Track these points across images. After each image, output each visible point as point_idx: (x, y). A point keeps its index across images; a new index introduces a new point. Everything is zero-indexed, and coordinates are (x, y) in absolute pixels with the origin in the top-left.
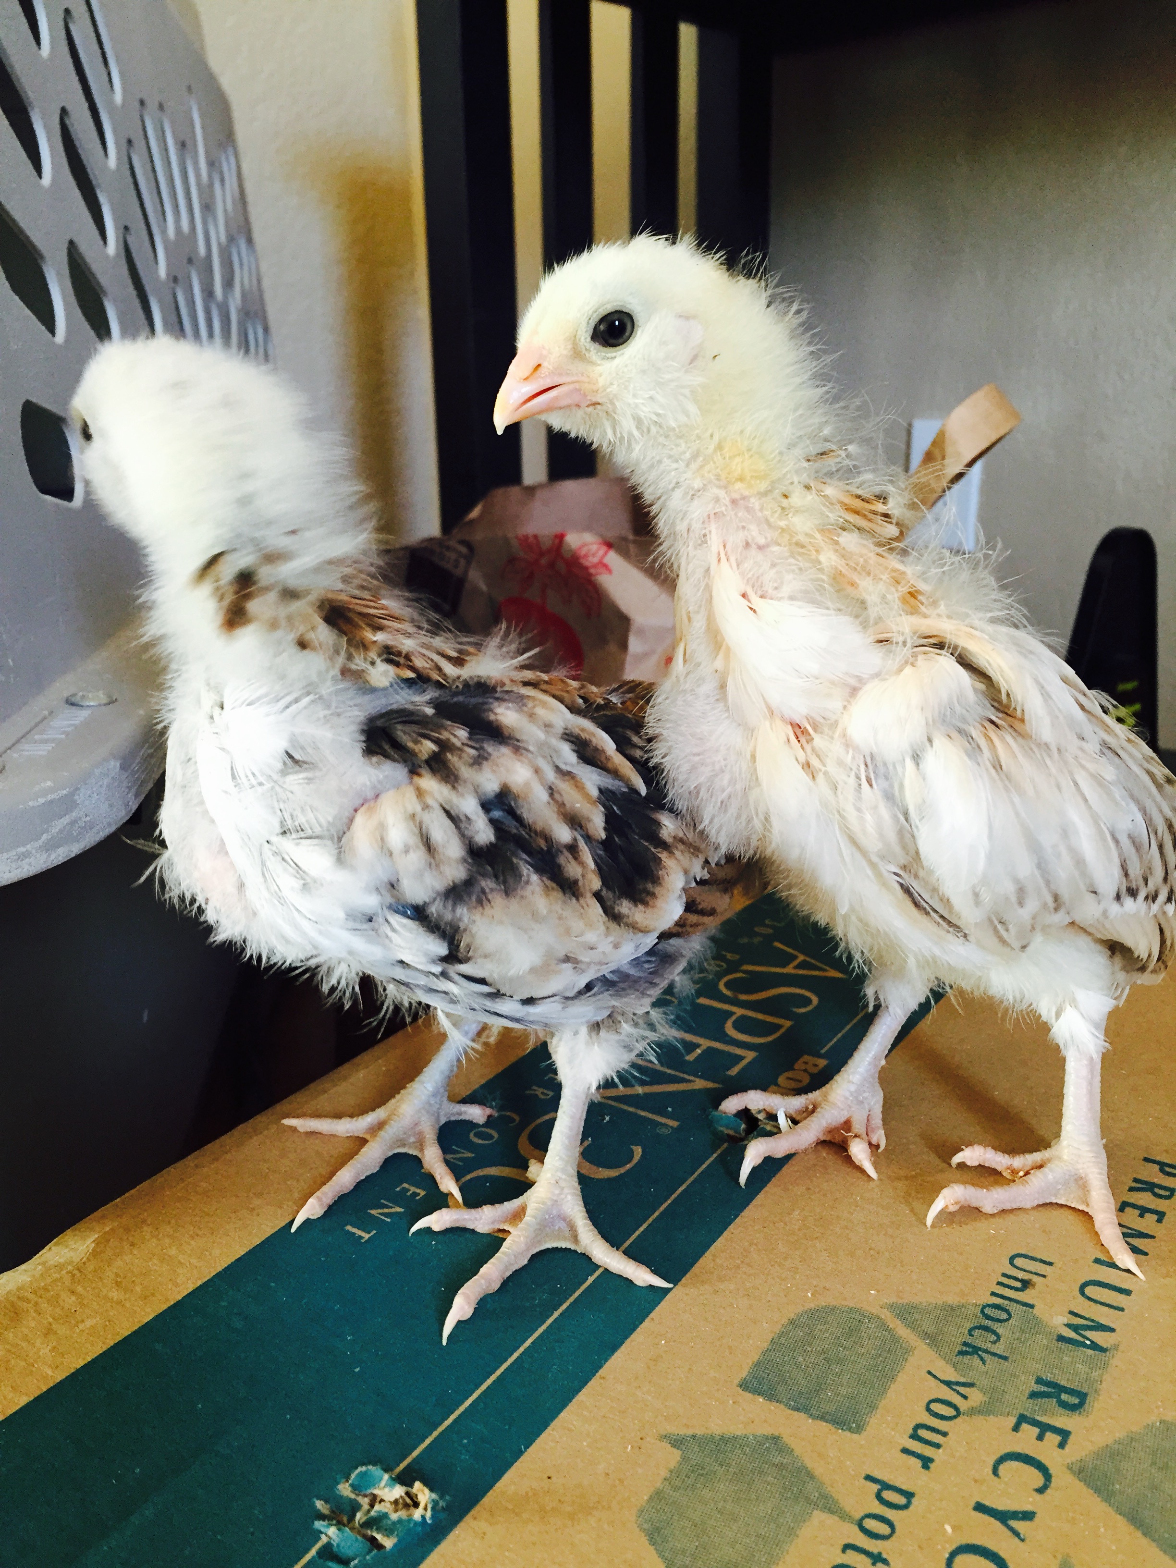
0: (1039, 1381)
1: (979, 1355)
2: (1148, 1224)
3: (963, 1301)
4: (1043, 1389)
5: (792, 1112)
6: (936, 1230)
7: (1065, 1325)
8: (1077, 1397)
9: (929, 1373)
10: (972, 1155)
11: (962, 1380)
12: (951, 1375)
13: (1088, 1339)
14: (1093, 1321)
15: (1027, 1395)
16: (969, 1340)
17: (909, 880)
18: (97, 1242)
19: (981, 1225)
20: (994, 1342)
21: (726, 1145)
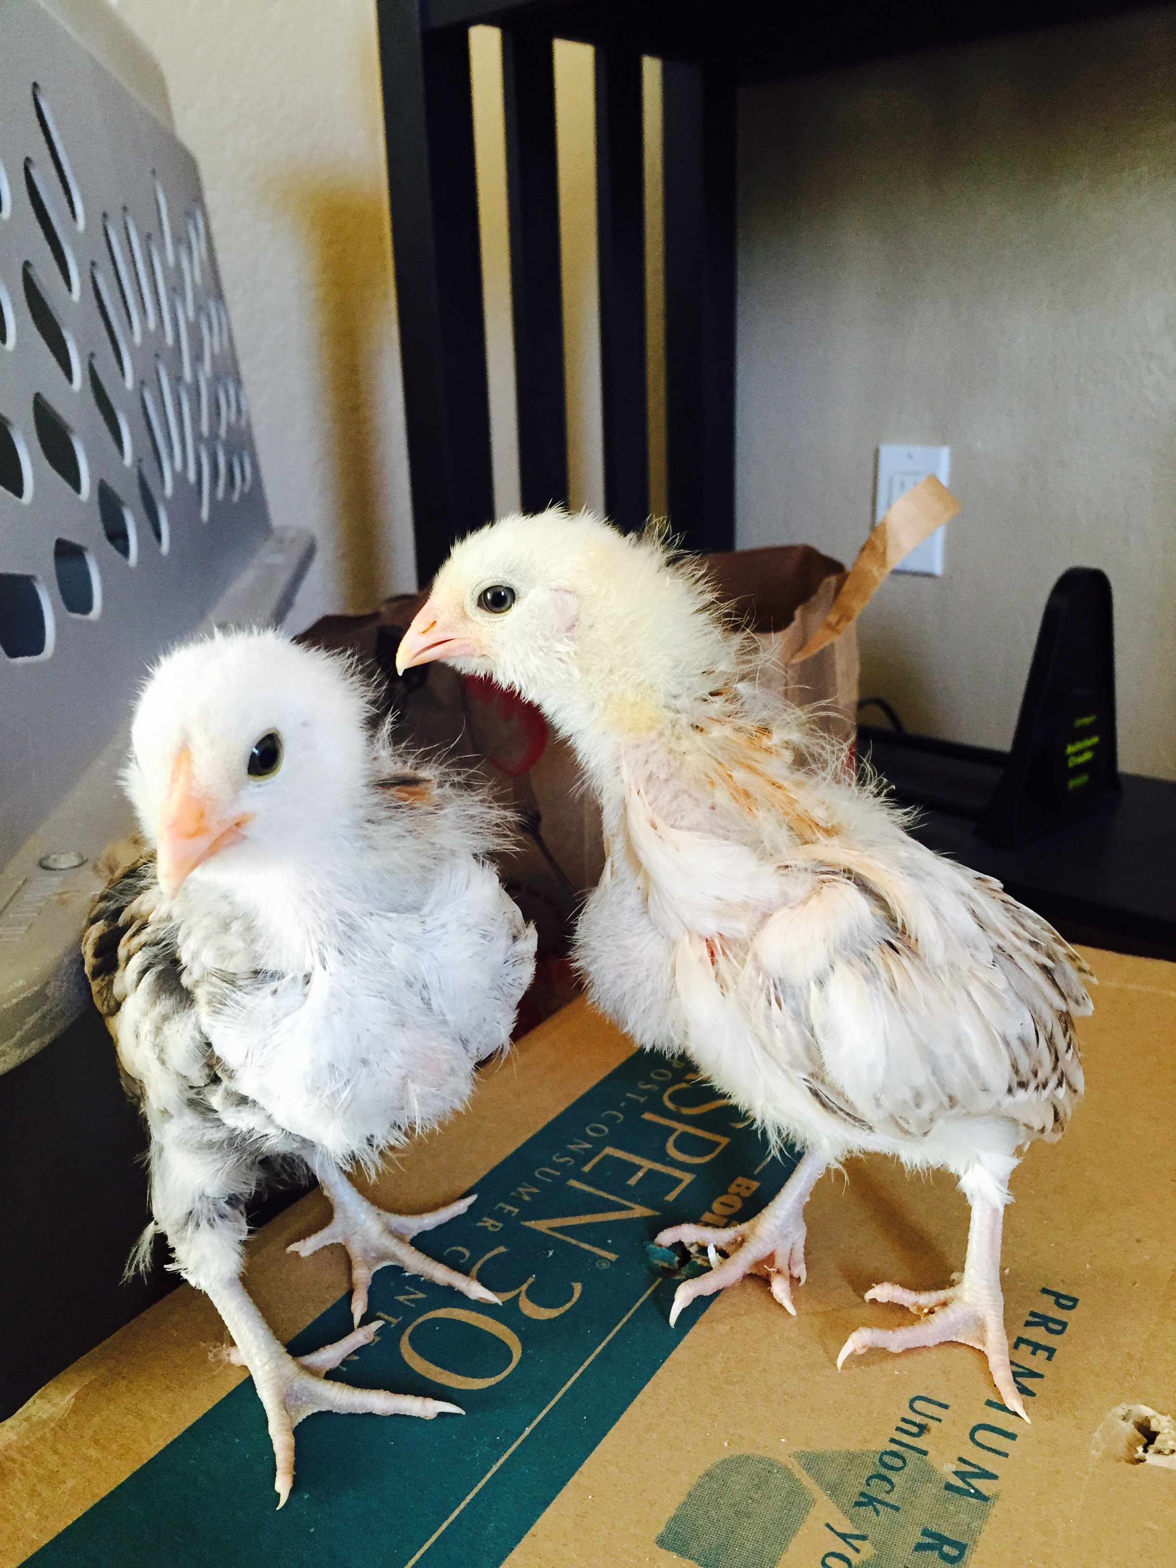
0: (926, 1533)
1: (874, 1506)
2: (1037, 1362)
3: (864, 1449)
4: (928, 1540)
5: (721, 1245)
6: (845, 1371)
7: (953, 1472)
8: (957, 1548)
9: (828, 1525)
10: (882, 1292)
11: (856, 1532)
12: (846, 1527)
13: (973, 1488)
14: (979, 1468)
15: (913, 1547)
16: (866, 1490)
17: (817, 1085)
18: (77, 1397)
19: (888, 1365)
20: (888, 1492)
21: (660, 1280)
